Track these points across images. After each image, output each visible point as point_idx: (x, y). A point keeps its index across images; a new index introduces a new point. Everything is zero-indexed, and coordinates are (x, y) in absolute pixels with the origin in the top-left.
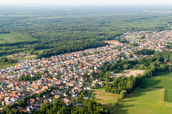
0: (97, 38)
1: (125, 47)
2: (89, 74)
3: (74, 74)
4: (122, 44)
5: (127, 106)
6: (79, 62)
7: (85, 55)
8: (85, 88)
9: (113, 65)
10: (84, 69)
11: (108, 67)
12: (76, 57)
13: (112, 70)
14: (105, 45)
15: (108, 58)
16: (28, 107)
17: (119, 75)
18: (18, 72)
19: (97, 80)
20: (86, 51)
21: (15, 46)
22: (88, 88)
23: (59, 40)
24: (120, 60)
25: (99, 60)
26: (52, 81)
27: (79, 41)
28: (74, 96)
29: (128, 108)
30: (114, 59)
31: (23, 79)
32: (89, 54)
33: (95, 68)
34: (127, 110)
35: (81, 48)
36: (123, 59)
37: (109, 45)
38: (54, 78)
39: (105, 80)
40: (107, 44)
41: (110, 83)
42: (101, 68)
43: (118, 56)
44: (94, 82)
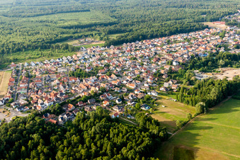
0: (196, 18)
1: (231, 33)
2: (162, 72)
3: (143, 71)
4: (228, 28)
5: (201, 128)
6: (156, 53)
7: (169, 42)
8: (149, 93)
9: (203, 60)
10: (159, 63)
11: (195, 63)
12: (155, 46)
13: (199, 67)
14: (203, 28)
15: (200, 48)
16: (60, 116)
17: (206, 76)
18: (73, 64)
19: (170, 82)
20: (172, 37)
21: (86, 29)
22: (154, 94)
23: (143, 21)
24: (218, 53)
25: (186, 51)
26: (109, 79)
27: (169, 22)
28: (129, 104)
29: (201, 132)
30: (209, 49)
31: (73, 75)
32: (175, 42)
33: (174, 63)
34: (198, 135)
35: (166, 32)
36: (222, 50)
37: (209, 28)
38: (113, 76)
39: (182, 83)
40: (207, 27)
41: (190, 87)
42: (183, 64)
43: (216, 46)
44: (166, 85)
